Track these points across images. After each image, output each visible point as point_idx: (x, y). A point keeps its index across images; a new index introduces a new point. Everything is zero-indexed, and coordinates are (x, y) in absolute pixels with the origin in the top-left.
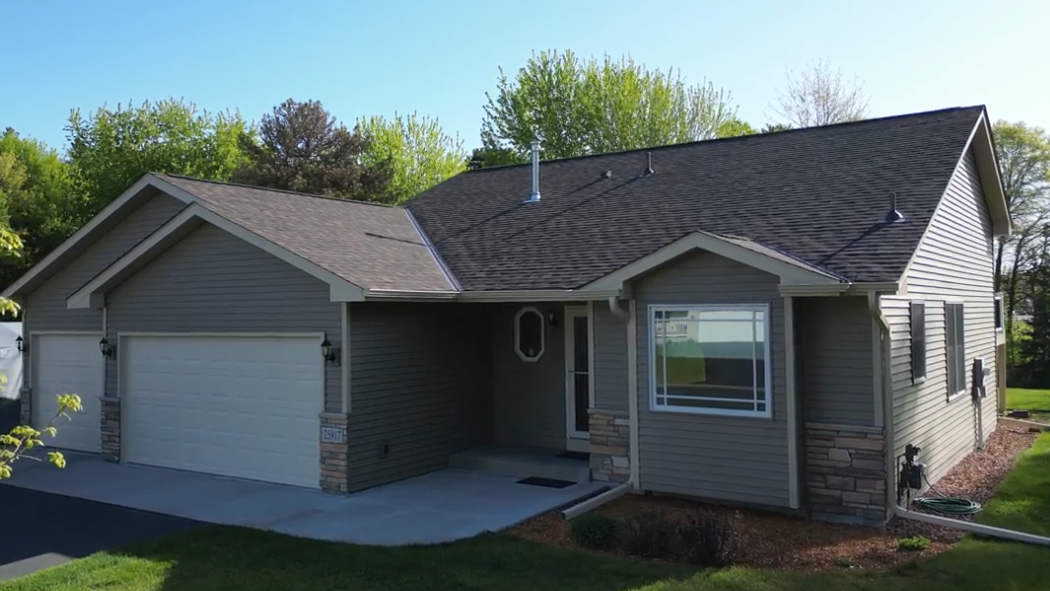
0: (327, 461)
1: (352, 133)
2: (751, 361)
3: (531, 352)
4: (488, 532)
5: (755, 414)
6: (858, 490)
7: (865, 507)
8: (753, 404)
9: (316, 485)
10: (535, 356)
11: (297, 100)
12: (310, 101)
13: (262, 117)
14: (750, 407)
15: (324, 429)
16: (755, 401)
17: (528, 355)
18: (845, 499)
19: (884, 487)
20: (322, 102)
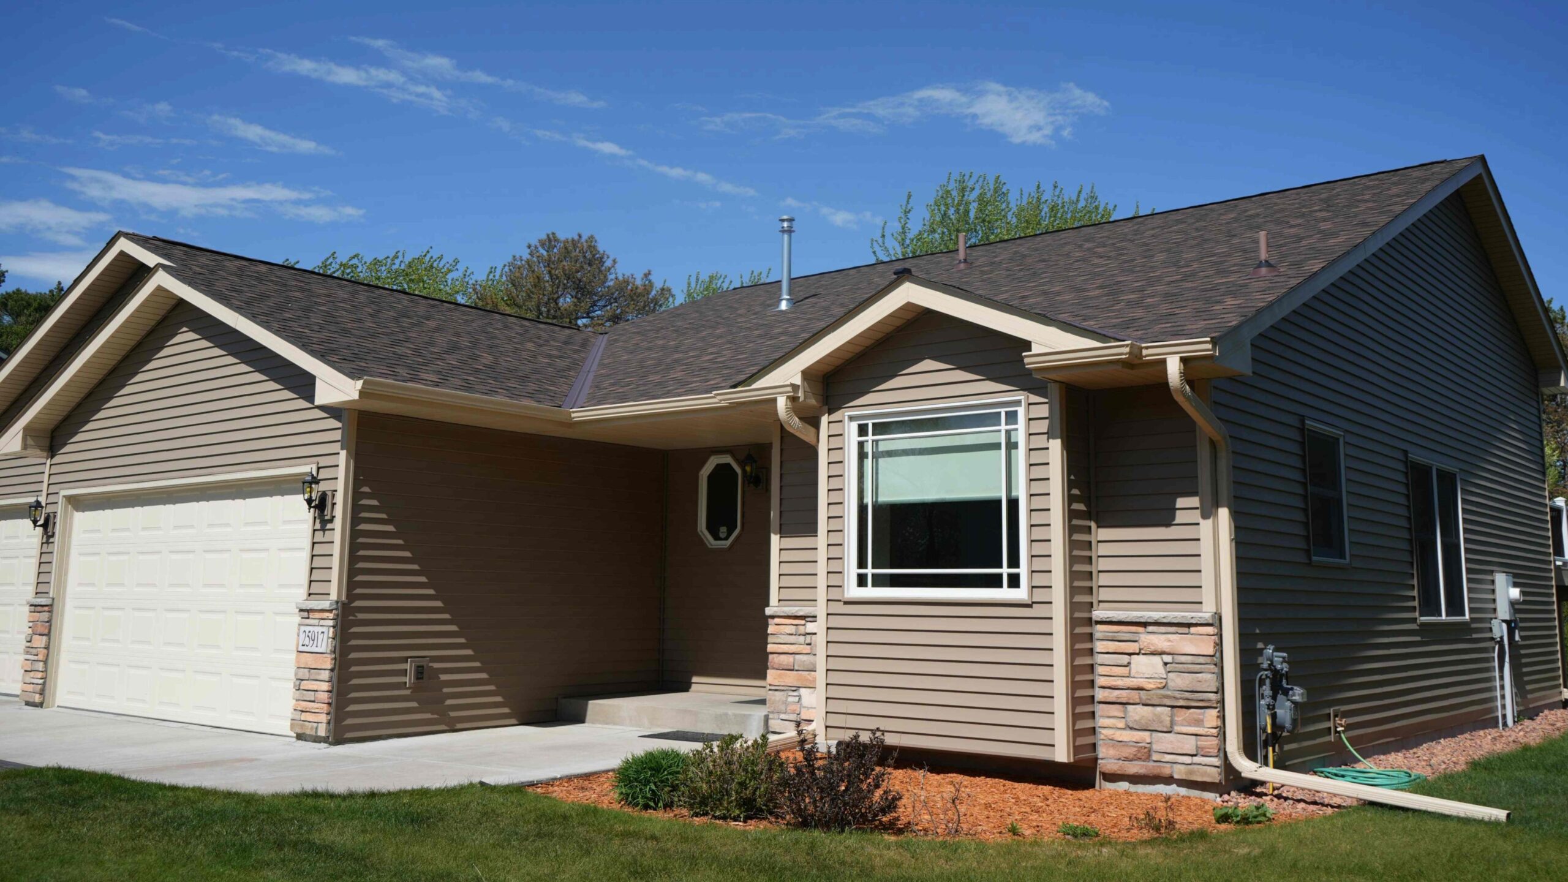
0: (305, 685)
1: (639, 282)
2: (998, 502)
3: (723, 530)
4: (482, 784)
5: (1004, 593)
6: (1177, 728)
7: (1187, 759)
8: (1000, 576)
9: (284, 727)
10: (726, 539)
11: (562, 236)
12: (580, 236)
13: (510, 259)
14: (994, 582)
15: (303, 628)
16: (1005, 571)
17: (717, 538)
18: (1155, 747)
19: (1219, 723)
20: (597, 237)
